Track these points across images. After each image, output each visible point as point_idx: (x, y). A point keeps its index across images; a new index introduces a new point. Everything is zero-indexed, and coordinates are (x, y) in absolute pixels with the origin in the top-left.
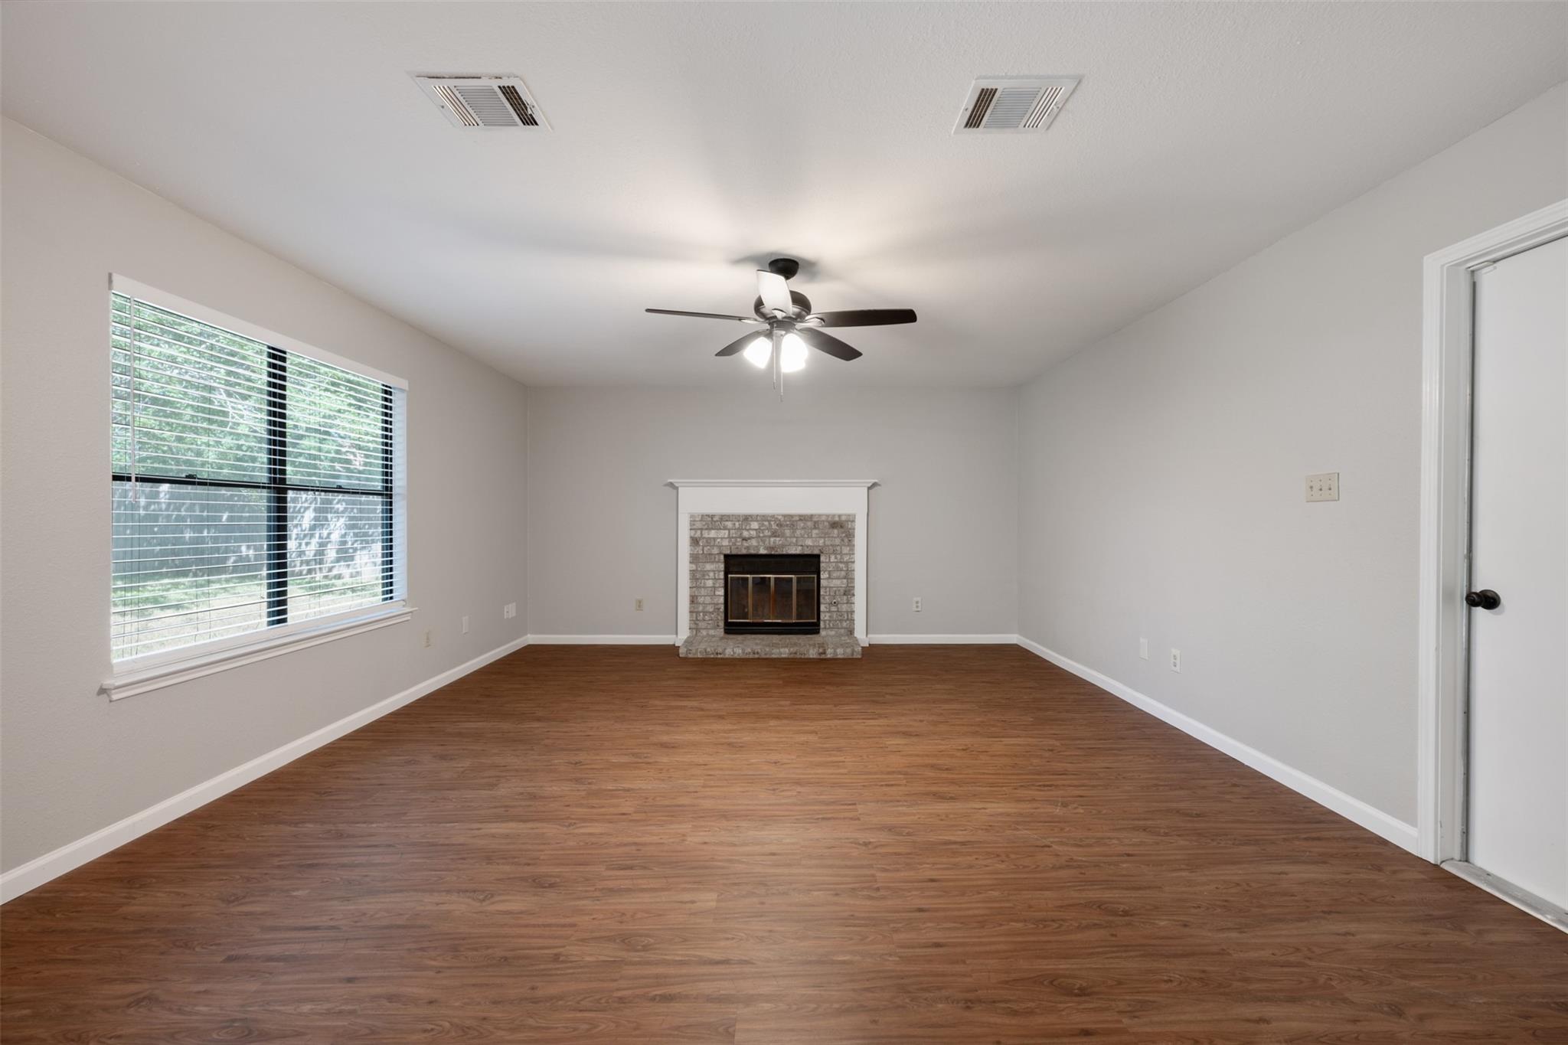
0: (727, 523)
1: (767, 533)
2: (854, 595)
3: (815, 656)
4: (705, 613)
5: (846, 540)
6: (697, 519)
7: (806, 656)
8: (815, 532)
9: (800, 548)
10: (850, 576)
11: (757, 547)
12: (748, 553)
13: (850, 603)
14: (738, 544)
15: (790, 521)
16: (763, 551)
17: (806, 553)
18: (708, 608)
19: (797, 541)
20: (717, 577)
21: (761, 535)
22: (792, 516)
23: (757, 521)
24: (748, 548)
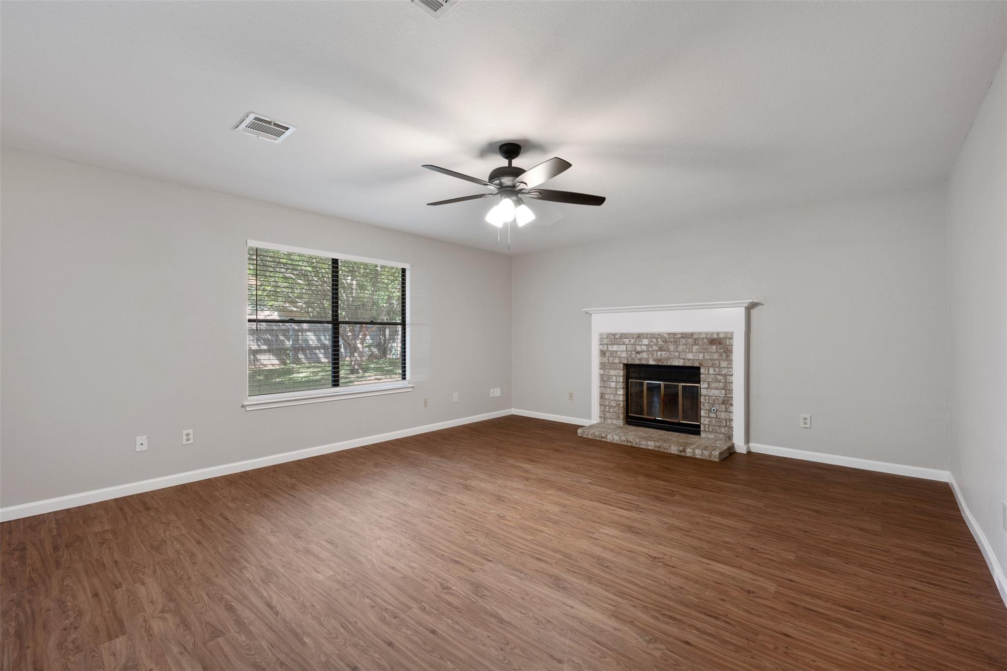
0: (625, 340)
1: (655, 348)
2: (732, 405)
3: (676, 453)
4: (610, 407)
5: (724, 355)
6: (604, 337)
7: (668, 451)
8: (695, 347)
9: (682, 361)
10: (728, 388)
11: (647, 359)
12: (640, 363)
13: (727, 411)
14: (633, 356)
15: (674, 338)
16: (652, 362)
17: (687, 365)
18: (612, 403)
19: (679, 355)
20: (618, 381)
21: (651, 349)
22: (675, 334)
23: (647, 338)
24: (640, 359)
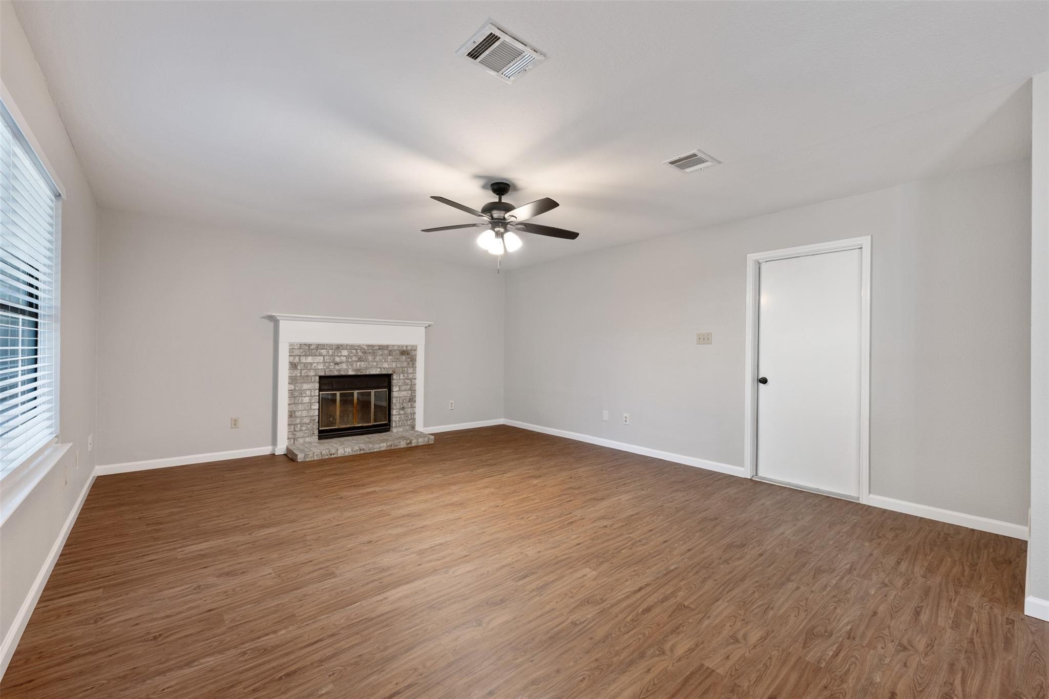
0: (322, 351)
1: (354, 359)
2: (415, 401)
3: (404, 446)
4: (302, 424)
5: (411, 363)
6: (296, 348)
8: (390, 357)
9: (379, 369)
10: (413, 389)
11: (346, 369)
12: (339, 374)
13: (413, 407)
14: (331, 367)
15: (372, 349)
16: (351, 373)
17: (383, 373)
18: (304, 420)
19: (377, 364)
20: (313, 395)
21: (350, 360)
22: (373, 346)
23: (347, 349)
24: (339, 370)
